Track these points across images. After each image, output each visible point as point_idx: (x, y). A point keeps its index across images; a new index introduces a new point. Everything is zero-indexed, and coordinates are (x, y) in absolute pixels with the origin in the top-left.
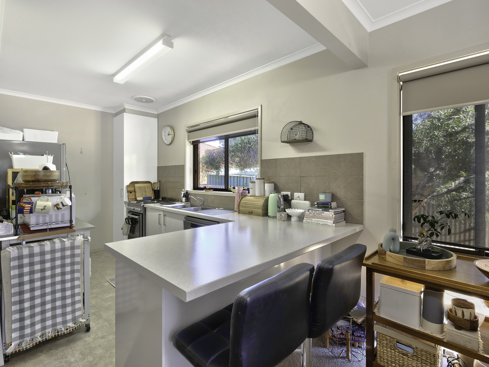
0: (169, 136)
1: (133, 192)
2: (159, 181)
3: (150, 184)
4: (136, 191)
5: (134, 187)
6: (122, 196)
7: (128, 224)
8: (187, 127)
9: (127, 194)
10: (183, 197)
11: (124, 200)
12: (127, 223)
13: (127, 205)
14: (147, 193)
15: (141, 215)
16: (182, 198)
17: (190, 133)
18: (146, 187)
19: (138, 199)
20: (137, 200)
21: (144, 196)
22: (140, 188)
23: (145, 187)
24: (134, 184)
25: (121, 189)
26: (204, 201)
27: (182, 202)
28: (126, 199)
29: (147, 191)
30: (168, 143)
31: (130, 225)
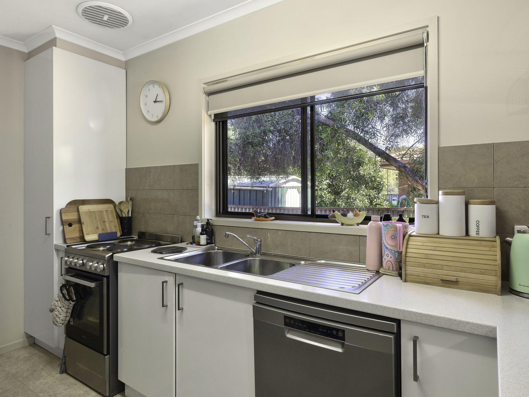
0: (157, 104)
1: (75, 222)
2: (131, 199)
3: (111, 206)
4: (82, 220)
5: (76, 213)
6: (48, 234)
7: (68, 300)
8: (204, 84)
9: (61, 228)
10: (201, 234)
11: (55, 242)
12: (66, 299)
13: (62, 254)
14: (107, 224)
15: (105, 279)
16: (199, 237)
17: (211, 97)
18: (105, 213)
19: (88, 238)
20: (85, 242)
21: (101, 231)
22: (90, 213)
23: (101, 212)
24: (77, 205)
25: (46, 218)
26: (260, 245)
27: (199, 244)
28: (57, 240)
29: (106, 220)
30: (155, 119)
31: (73, 301)
